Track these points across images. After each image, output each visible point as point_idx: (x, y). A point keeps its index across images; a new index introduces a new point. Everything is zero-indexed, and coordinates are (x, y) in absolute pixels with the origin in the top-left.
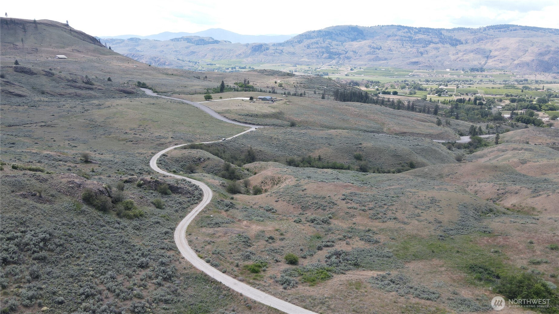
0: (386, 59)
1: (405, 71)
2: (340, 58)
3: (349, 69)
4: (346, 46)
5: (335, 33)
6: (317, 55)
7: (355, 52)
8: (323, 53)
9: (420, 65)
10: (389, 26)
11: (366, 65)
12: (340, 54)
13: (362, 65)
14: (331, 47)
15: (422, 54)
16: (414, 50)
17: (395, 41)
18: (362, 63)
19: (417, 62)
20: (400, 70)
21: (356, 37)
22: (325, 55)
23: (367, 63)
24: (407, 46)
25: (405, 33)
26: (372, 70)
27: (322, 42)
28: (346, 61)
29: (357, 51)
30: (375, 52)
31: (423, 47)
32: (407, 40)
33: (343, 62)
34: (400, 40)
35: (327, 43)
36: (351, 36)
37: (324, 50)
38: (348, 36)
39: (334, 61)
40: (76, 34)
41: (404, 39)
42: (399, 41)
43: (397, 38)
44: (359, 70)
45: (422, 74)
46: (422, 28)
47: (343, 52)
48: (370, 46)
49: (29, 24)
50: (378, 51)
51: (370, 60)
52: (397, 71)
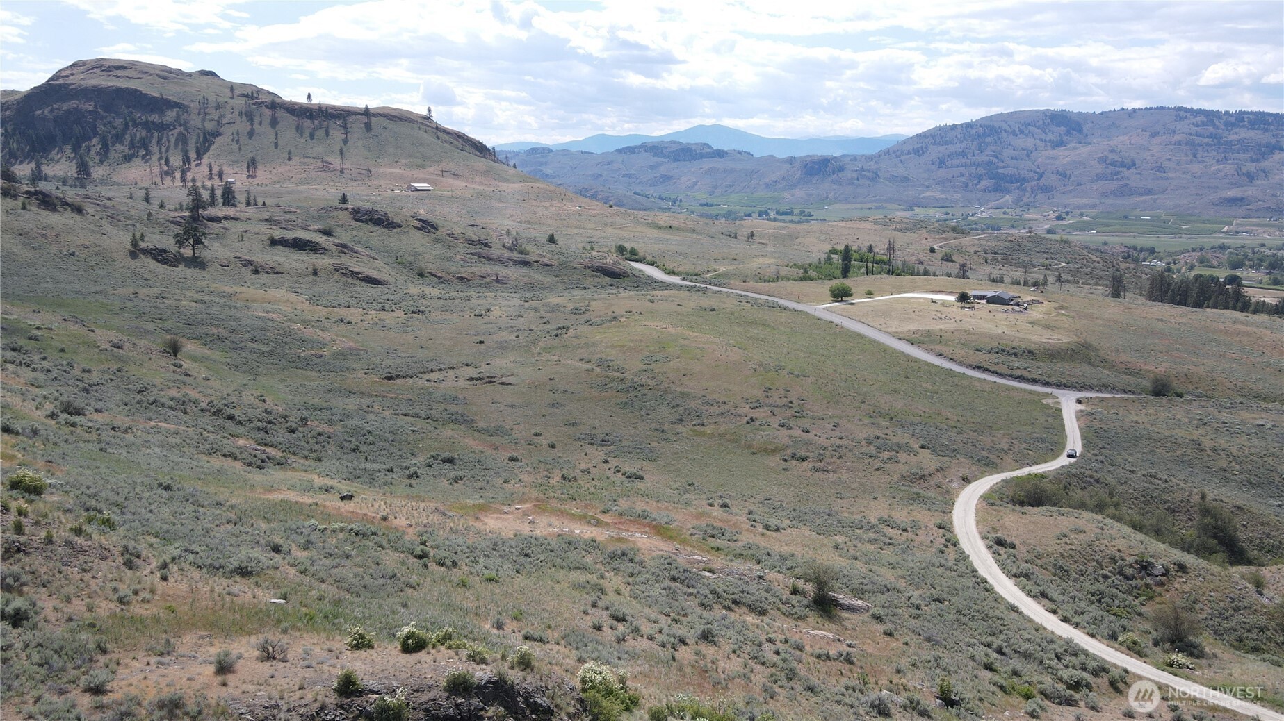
0: (1149, 192)
1: (1209, 221)
2: (1025, 190)
3: (1052, 216)
4: (1040, 160)
5: (1008, 128)
6: (963, 183)
7: (1063, 175)
8: (980, 177)
9: (1249, 207)
10: (1151, 109)
11: (1094, 206)
12: (1024, 180)
13: (1085, 206)
14: (1001, 164)
15: (1251, 177)
16: (1229, 168)
17: (1172, 147)
18: (1084, 201)
19: (1242, 199)
20: (1193, 218)
21: (1065, 138)
22: (985, 183)
23: (1097, 202)
24: (1206, 159)
25: (1197, 126)
26: (1116, 218)
27: (977, 152)
28: (1040, 196)
29: (1068, 173)
30: (1117, 173)
31: (1253, 161)
32: (1207, 144)
33: (1032, 199)
34: (1187, 144)
35: (988, 152)
36: (1050, 137)
37: (981, 170)
38: (1043, 136)
39: (1007, 197)
40: (447, 138)
41: (1198, 140)
42: (1183, 147)
43: (1177, 137)
44: (1078, 219)
45: (1261, 230)
46: (1245, 113)
47: (1031, 175)
48: (1103, 160)
49: (354, 117)
50: (1126, 172)
51: (1105, 195)
52: (1186, 223)
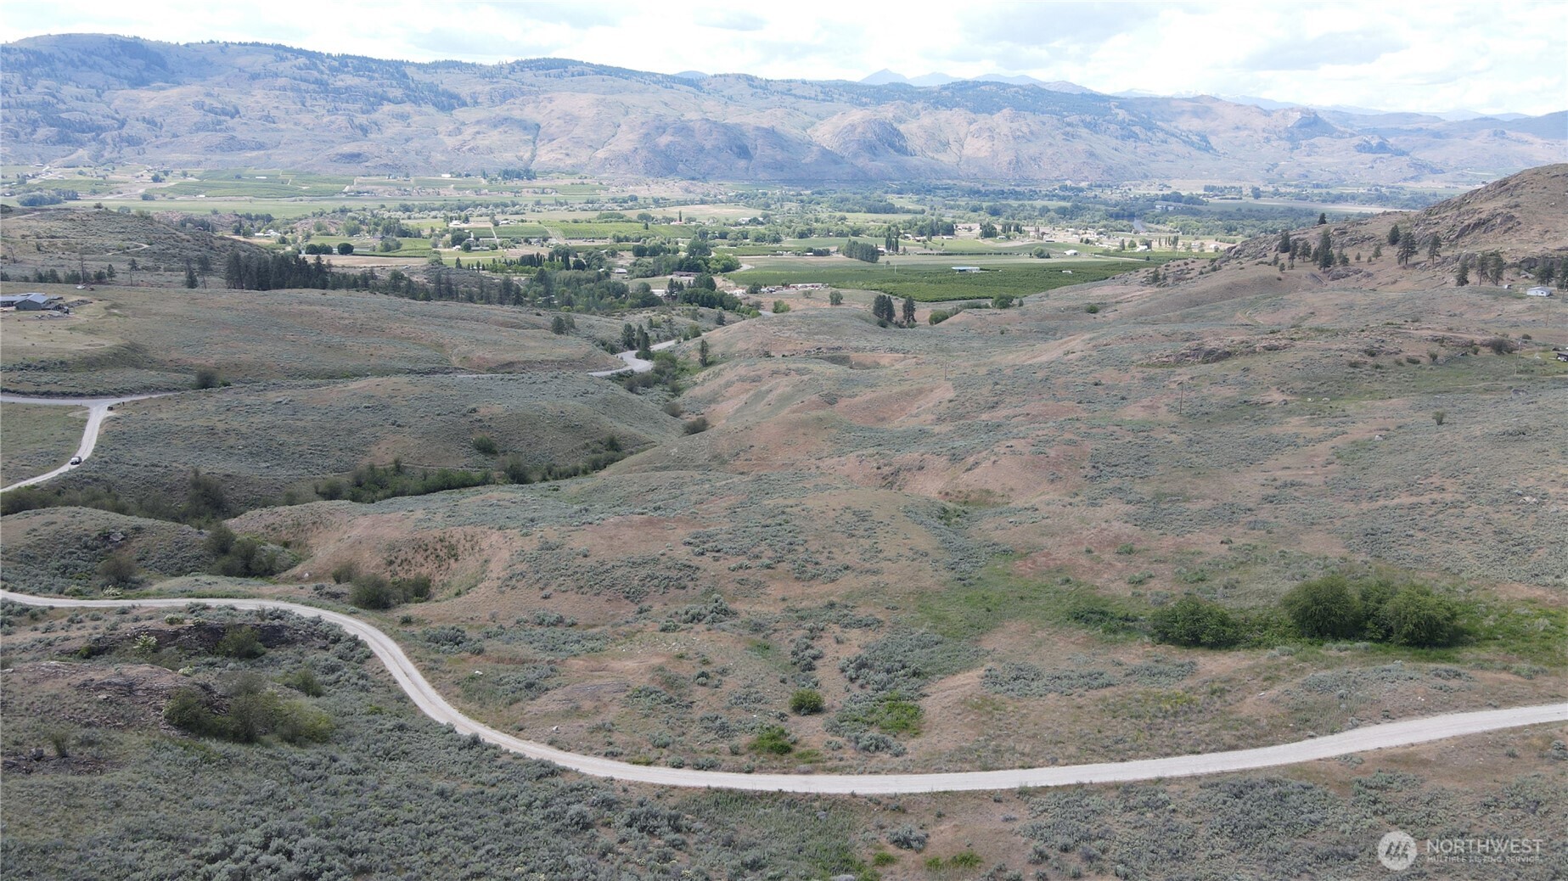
0: (261, 146)
1: (329, 181)
2: (104, 142)
3: (148, 177)
4: (117, 102)
5: (63, 57)
6: (11, 131)
7: (151, 123)
8: (34, 124)
9: (367, 164)
10: (246, 44)
11: (199, 163)
12: (99, 129)
13: (186, 164)
14: (62, 106)
15: (365, 130)
16: (341, 120)
17: (278, 93)
18: (186, 157)
19: (358, 155)
20: (312, 177)
21: (145, 74)
22: (43, 132)
23: (202, 158)
24: (316, 109)
25: (300, 68)
26: (227, 179)
27: (22, 89)
28: (128, 151)
29: (159, 120)
30: (219, 123)
31: (363, 113)
32: (315, 92)
33: (115, 155)
34: (292, 89)
35: (39, 88)
36: (124, 72)
37: (33, 114)
38: (115, 71)
39: (81, 152)
41: (304, 86)
42: (289, 93)
43: (281, 81)
44: (182, 180)
45: (381, 189)
46: (348, 57)
47: (109, 122)
48: (199, 106)
50: (231, 122)
51: (210, 149)
52: (307, 182)
